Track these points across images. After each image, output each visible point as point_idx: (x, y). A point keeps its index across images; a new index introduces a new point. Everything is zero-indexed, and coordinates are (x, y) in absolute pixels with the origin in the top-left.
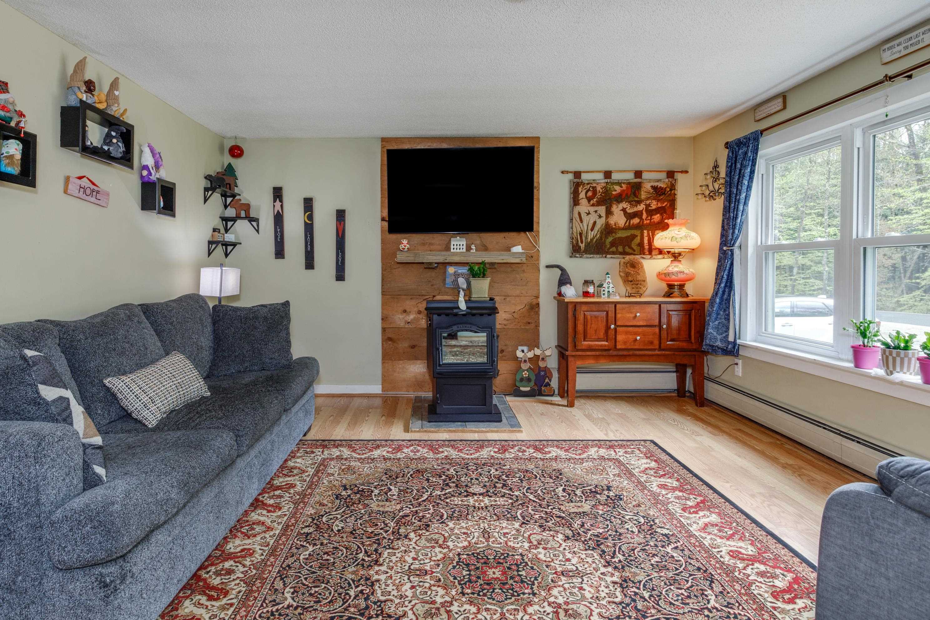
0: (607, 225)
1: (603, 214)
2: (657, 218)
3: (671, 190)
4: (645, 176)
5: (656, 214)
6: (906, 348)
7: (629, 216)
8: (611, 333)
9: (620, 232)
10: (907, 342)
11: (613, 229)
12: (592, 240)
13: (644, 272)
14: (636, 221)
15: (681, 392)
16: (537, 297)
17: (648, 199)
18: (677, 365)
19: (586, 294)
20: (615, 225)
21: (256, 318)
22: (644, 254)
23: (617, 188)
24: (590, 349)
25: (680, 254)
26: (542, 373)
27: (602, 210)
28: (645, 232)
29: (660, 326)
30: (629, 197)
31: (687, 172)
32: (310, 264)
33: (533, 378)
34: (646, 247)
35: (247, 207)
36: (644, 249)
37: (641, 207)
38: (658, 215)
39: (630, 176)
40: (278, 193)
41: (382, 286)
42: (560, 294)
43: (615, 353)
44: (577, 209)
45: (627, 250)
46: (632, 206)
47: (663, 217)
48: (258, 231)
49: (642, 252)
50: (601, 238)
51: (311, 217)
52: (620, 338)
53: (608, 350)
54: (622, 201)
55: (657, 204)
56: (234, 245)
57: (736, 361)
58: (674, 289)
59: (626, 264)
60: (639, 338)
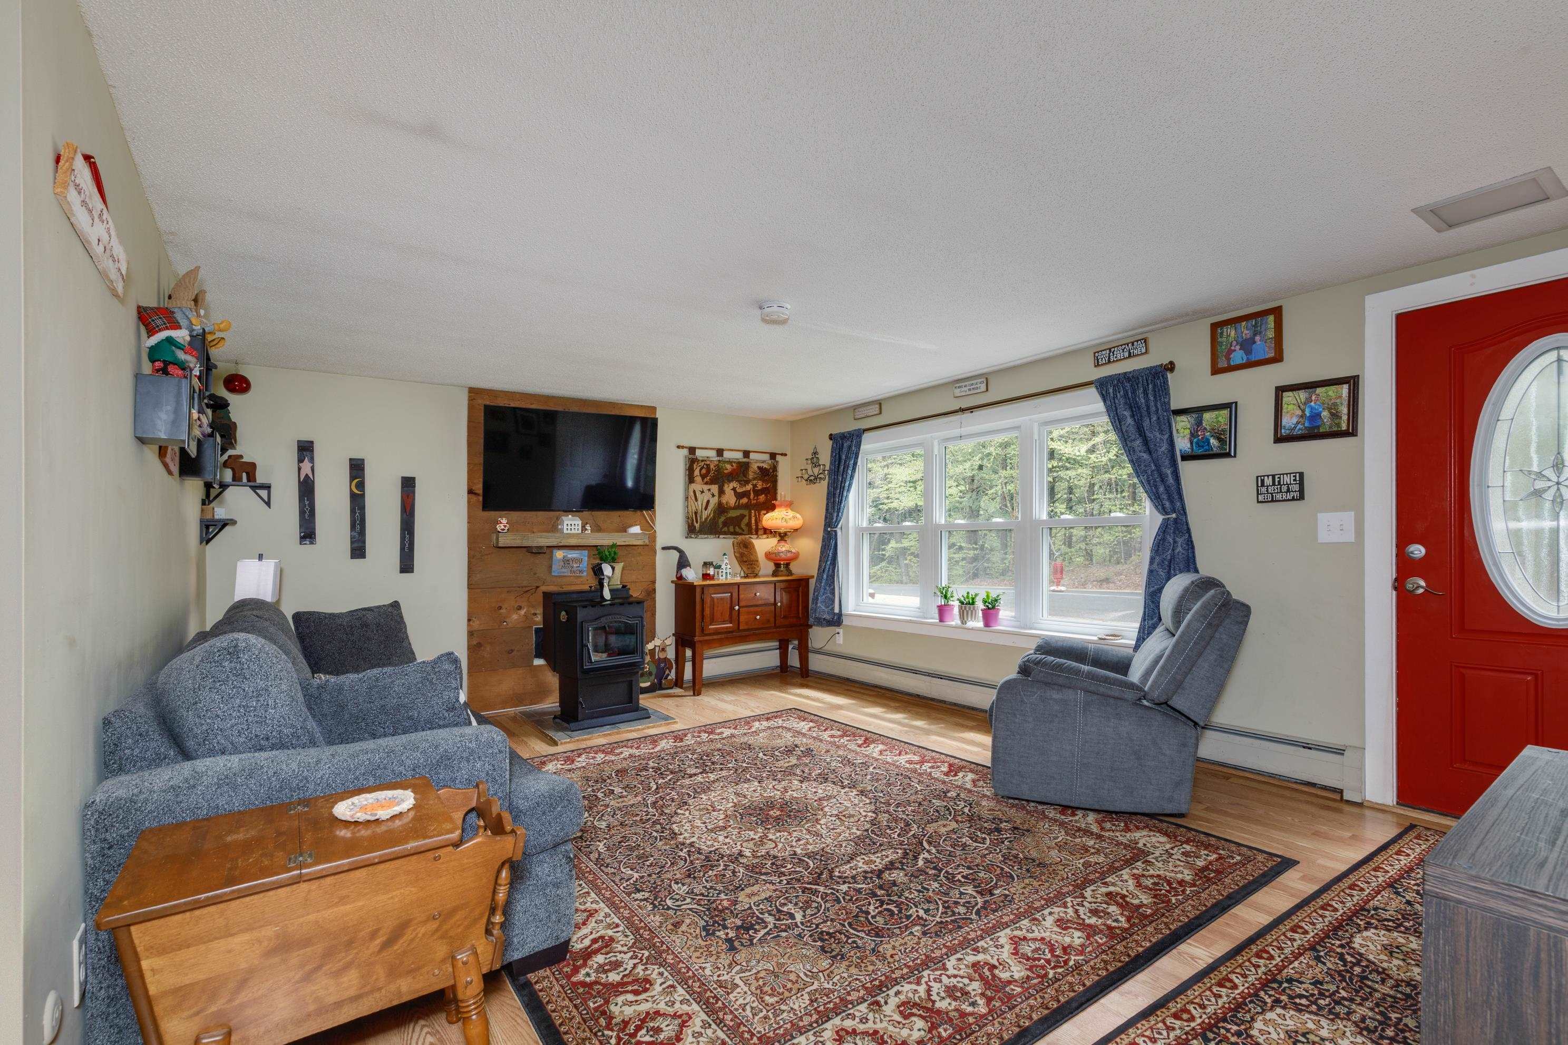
0: (720, 504)
1: (716, 494)
2: (762, 498)
3: (774, 471)
4: (752, 456)
5: (762, 495)
6: (973, 603)
7: (739, 496)
8: (735, 615)
9: (731, 512)
10: (973, 599)
11: (724, 508)
12: (706, 519)
13: (756, 552)
14: (745, 500)
15: (784, 666)
16: (654, 582)
17: (754, 479)
18: (780, 641)
19: (706, 576)
20: (727, 504)
21: (365, 625)
22: (753, 534)
23: (728, 467)
24: (717, 632)
25: (785, 534)
26: (662, 665)
27: (715, 488)
28: (753, 512)
29: (775, 604)
30: (739, 477)
31: (785, 455)
32: (358, 550)
33: (654, 671)
34: (754, 527)
35: (250, 469)
36: (752, 529)
37: (749, 487)
38: (764, 496)
39: (739, 456)
40: (305, 449)
41: (469, 577)
42: (680, 578)
43: (738, 634)
44: (693, 486)
45: (737, 529)
46: (742, 485)
47: (767, 498)
48: (268, 504)
49: (750, 533)
50: (714, 516)
51: (361, 486)
52: (742, 618)
53: (732, 632)
54: (732, 481)
55: (763, 485)
56: (224, 524)
57: (838, 630)
58: (781, 568)
59: (739, 544)
60: (758, 617)
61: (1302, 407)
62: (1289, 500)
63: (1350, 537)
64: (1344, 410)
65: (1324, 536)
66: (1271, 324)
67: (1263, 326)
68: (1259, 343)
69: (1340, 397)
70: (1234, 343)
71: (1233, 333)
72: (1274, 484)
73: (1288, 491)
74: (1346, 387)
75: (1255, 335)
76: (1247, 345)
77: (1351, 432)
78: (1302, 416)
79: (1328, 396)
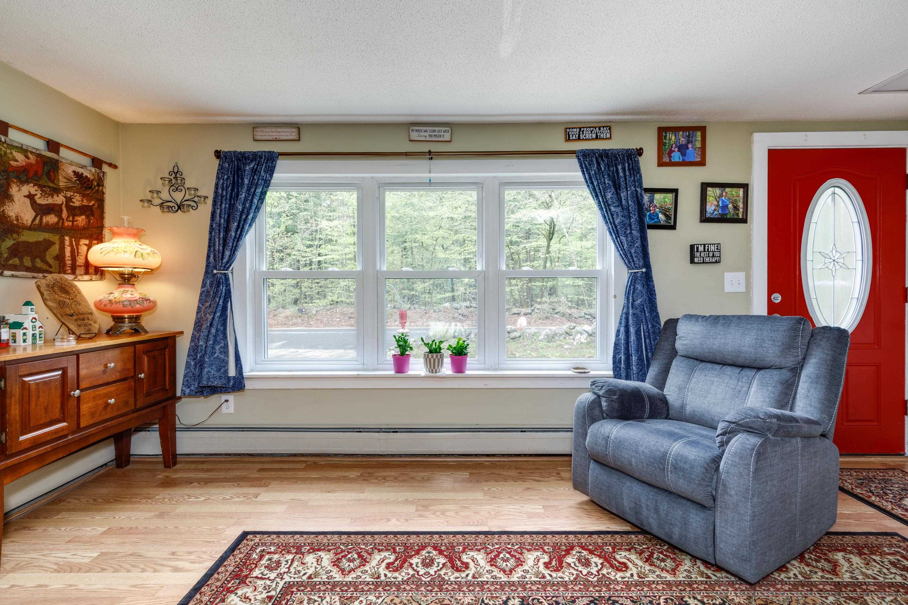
0: (4, 217)
2: (81, 220)
3: (98, 185)
4: (64, 152)
5: (80, 215)
7: (40, 209)
8: (72, 405)
9: (26, 232)
11: (12, 225)
13: (82, 301)
14: (51, 219)
17: (68, 189)
20: (17, 220)
22: (65, 273)
23: (20, 157)
25: (132, 275)
28: (67, 238)
29: (135, 376)
30: (40, 178)
31: (115, 167)
34: (69, 262)
36: (65, 265)
37: (59, 199)
38: (84, 217)
39: (40, 145)
43: (76, 437)
45: (39, 263)
46: (45, 194)
47: (89, 221)
49: (62, 270)
52: (85, 409)
53: (67, 435)
54: (27, 182)
55: (82, 200)
57: (226, 397)
58: (123, 322)
59: (51, 287)
60: (112, 401)
61: (718, 199)
62: (713, 263)
63: (742, 289)
64: (741, 205)
65: (728, 288)
66: (699, 138)
67: (694, 138)
68: (690, 149)
69: (739, 196)
70: (674, 146)
71: (673, 138)
72: (704, 251)
73: (713, 256)
74: (742, 190)
75: (688, 143)
76: (682, 149)
77: (744, 221)
78: (717, 206)
79: (732, 194)
